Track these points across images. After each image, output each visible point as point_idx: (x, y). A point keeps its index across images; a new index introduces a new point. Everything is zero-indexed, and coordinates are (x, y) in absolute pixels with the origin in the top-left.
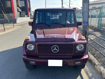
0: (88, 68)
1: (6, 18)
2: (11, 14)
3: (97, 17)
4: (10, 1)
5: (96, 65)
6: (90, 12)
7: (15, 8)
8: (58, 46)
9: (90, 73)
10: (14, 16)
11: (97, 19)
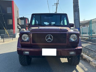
0: (83, 65)
1: (7, 33)
2: (12, 30)
3: (87, 33)
4: (12, 20)
5: (91, 62)
6: (81, 27)
7: (16, 25)
8: (52, 35)
9: (86, 68)
10: (14, 32)
11: (87, 35)
